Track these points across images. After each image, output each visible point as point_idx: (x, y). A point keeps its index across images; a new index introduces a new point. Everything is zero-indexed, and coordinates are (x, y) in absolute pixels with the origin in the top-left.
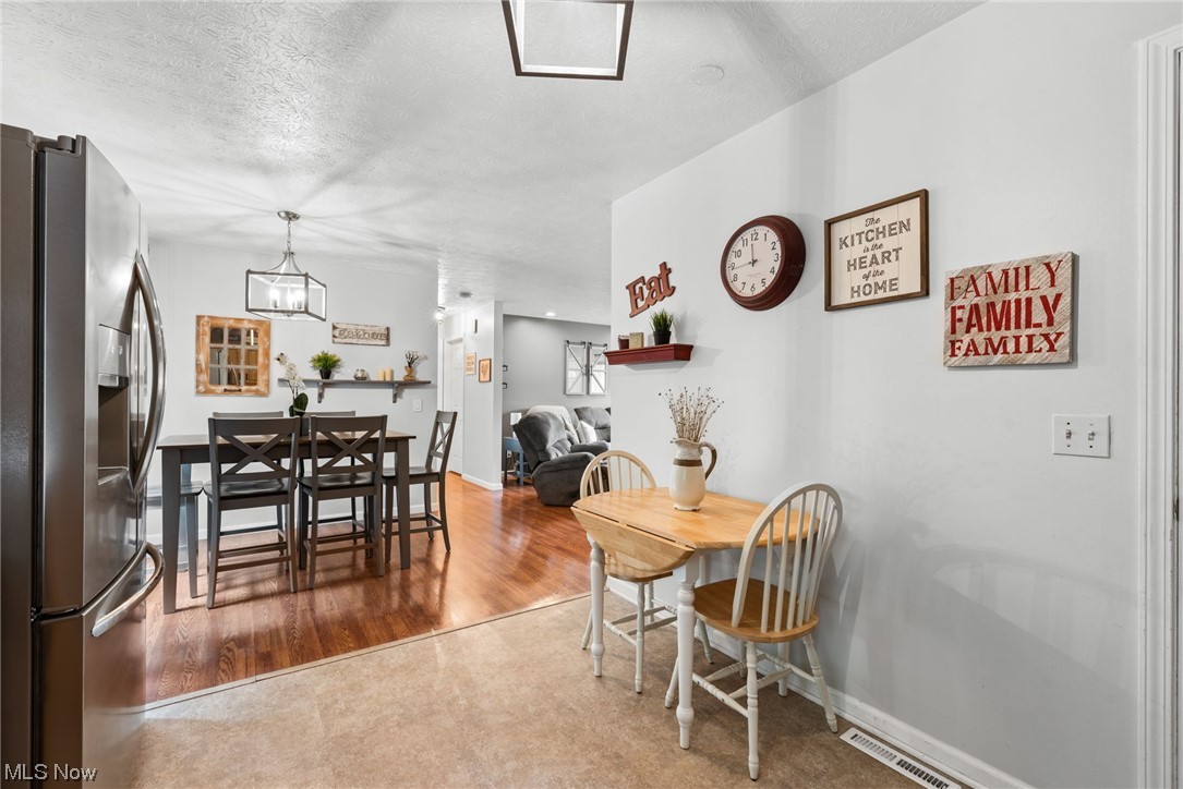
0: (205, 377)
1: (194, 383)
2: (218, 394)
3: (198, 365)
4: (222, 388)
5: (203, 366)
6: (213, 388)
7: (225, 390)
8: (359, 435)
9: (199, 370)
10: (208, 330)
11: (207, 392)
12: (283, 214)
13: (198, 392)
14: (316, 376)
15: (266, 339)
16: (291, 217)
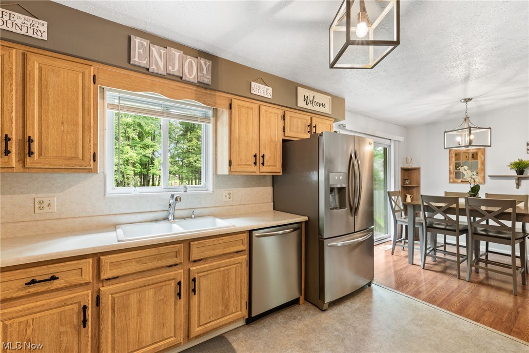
0: (453, 176)
1: (448, 179)
2: (458, 183)
3: (450, 171)
4: (460, 180)
5: (452, 171)
6: (456, 180)
7: (462, 181)
8: (496, 209)
9: (450, 173)
10: (454, 155)
11: (454, 182)
12: (463, 101)
13: (450, 182)
14: (514, 173)
15: (482, 156)
16: (467, 100)
